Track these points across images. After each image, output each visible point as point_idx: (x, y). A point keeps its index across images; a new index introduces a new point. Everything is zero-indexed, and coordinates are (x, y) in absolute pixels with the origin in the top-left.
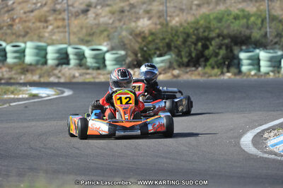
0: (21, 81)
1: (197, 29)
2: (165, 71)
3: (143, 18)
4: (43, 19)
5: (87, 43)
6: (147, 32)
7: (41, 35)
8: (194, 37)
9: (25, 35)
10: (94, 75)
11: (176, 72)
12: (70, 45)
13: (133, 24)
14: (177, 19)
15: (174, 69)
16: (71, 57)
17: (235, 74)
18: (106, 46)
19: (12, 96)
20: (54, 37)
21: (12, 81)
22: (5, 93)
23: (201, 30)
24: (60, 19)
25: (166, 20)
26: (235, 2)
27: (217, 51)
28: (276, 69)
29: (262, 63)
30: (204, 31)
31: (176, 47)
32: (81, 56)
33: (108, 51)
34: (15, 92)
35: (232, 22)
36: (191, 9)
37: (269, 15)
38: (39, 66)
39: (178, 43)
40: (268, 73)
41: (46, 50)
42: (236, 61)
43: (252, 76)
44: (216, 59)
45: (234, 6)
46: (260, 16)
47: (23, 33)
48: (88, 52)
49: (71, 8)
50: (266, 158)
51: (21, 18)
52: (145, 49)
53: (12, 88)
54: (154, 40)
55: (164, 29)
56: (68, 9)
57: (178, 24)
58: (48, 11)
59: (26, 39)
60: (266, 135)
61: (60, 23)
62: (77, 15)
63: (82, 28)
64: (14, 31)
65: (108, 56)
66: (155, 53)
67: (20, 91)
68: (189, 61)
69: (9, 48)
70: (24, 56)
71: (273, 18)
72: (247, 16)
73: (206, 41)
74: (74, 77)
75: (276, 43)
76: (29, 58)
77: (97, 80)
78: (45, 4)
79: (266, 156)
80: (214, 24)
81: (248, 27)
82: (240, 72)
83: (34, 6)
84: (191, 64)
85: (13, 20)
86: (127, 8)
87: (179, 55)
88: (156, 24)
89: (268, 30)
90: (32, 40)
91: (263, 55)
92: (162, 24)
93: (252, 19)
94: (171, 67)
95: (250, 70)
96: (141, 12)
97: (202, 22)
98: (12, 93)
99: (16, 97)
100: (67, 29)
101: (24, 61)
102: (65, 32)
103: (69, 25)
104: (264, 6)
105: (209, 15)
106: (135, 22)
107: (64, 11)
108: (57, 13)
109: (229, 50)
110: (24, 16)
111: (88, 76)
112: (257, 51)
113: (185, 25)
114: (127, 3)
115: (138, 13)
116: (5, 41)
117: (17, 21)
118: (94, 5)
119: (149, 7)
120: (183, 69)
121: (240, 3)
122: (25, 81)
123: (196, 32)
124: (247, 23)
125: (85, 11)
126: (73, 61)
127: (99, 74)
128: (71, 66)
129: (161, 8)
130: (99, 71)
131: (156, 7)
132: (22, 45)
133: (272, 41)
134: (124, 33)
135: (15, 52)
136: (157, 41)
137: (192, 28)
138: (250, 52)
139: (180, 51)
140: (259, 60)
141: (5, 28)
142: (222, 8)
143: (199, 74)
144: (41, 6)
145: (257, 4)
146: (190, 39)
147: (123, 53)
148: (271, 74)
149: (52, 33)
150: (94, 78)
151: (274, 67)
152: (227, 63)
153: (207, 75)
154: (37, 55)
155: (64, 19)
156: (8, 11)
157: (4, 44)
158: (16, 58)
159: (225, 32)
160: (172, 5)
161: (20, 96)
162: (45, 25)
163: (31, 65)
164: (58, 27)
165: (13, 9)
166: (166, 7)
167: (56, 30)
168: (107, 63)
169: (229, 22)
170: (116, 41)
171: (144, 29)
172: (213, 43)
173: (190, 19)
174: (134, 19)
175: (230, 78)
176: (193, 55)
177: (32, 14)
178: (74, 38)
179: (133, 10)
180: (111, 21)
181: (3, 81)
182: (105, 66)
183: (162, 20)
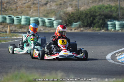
0: (20, 32)
1: (91, 12)
2: (77, 28)
3: (69, 7)
4: (29, 7)
5: (46, 17)
6: (70, 13)
7: (28, 13)
8: (89, 15)
9: (22, 13)
10: (49, 30)
11: (82, 29)
12: (39, 17)
13: (65, 10)
14: (83, 8)
15: (81, 28)
16: (40, 22)
17: (106, 30)
18: (54, 18)
19: (16, 37)
20: (33, 14)
21: (16, 31)
22: (13, 36)
23: (92, 12)
24: (36, 7)
25: (78, 8)
26: (106, 2)
27: (99, 21)
28: (122, 28)
29: (117, 26)
30: (93, 13)
31: (82, 19)
32: (44, 22)
33: (54, 20)
34: (17, 36)
35: (105, 10)
36: (88, 4)
37: (120, 7)
38: (27, 26)
39: (83, 17)
40: (119, 30)
41: (30, 19)
42: (106, 25)
43: (113, 31)
44: (98, 24)
45: (106, 3)
46: (116, 7)
47: (21, 12)
48: (47, 20)
49: (40, 3)
50: (116, 64)
51: (20, 6)
52: (70, 19)
53: (15, 34)
54: (73, 16)
55: (77, 12)
56: (39, 3)
57: (83, 10)
58: (31, 4)
59: (22, 15)
60: (116, 55)
61: (36, 9)
62: (42, 5)
63: (44, 11)
64: (17, 12)
65: (55, 22)
66: (74, 21)
67: (19, 35)
68: (87, 25)
69: (15, 18)
70: (21, 21)
71: (121, 8)
72: (111, 7)
73: (94, 17)
74: (41, 30)
75: (122, 18)
76: (23, 22)
77: (50, 32)
78: (30, 1)
79: (116, 63)
80: (98, 10)
81: (111, 11)
82: (108, 30)
83: (25, 2)
84: (88, 26)
85: (17, 7)
86: (63, 3)
87: (83, 22)
88: (74, 10)
89: (119, 13)
90: (24, 15)
91: (117, 23)
92: (76, 10)
93: (113, 8)
94: (80, 27)
95: (112, 29)
96: (68, 5)
97: (93, 9)
98: (16, 36)
99: (17, 38)
100: (38, 11)
101: (21, 24)
102: (38, 12)
103: (39, 9)
104: (118, 3)
105: (96, 7)
106: (66, 9)
107: (37, 4)
108: (35, 4)
109: (103, 21)
110: (21, 5)
111: (46, 30)
112: (115, 21)
113: (86, 10)
114: (63, 1)
115: (67, 5)
116: (13, 15)
117: (18, 7)
118: (49, 2)
119: (72, 3)
120: (85, 28)
121: (108, 2)
122: (21, 31)
123: (90, 13)
124: (111, 10)
125: (46, 4)
126: (41, 24)
127: (51, 29)
128: (40, 26)
129: (76, 3)
130: (51, 28)
131: (74, 3)
132: (20, 17)
133: (120, 17)
134: (62, 13)
135: (17, 20)
136: (74, 16)
137: (88, 11)
138: (112, 21)
139: (83, 21)
140: (115, 25)
141: (14, 10)
142: (101, 4)
143: (91, 30)
144: (28, 2)
145: (115, 3)
146: (88, 16)
147: (61, 21)
148: (120, 31)
149: (33, 12)
150: (49, 31)
151: (121, 28)
152: (103, 26)
153: (94, 31)
154: (26, 21)
155: (37, 7)
156: (15, 3)
157: (13, 16)
158: (18, 22)
159: (102, 13)
160: (81, 2)
161: (19, 37)
162: (30, 9)
163: (24, 25)
164: (35, 10)
165: (17, 3)
166: (79, 3)
167: (34, 11)
168: (54, 25)
169: (103, 9)
170: (58, 16)
171: (69, 12)
172: (97, 18)
173: (88, 8)
174: (66, 8)
175: (103, 32)
176: (89, 22)
177: (25, 5)
178: (41, 15)
179: (65, 4)
180: (56, 8)
181: (12, 31)
182: (53, 26)
183: (76, 8)
